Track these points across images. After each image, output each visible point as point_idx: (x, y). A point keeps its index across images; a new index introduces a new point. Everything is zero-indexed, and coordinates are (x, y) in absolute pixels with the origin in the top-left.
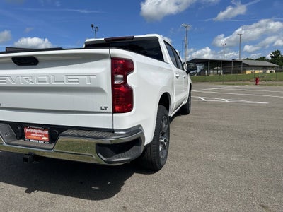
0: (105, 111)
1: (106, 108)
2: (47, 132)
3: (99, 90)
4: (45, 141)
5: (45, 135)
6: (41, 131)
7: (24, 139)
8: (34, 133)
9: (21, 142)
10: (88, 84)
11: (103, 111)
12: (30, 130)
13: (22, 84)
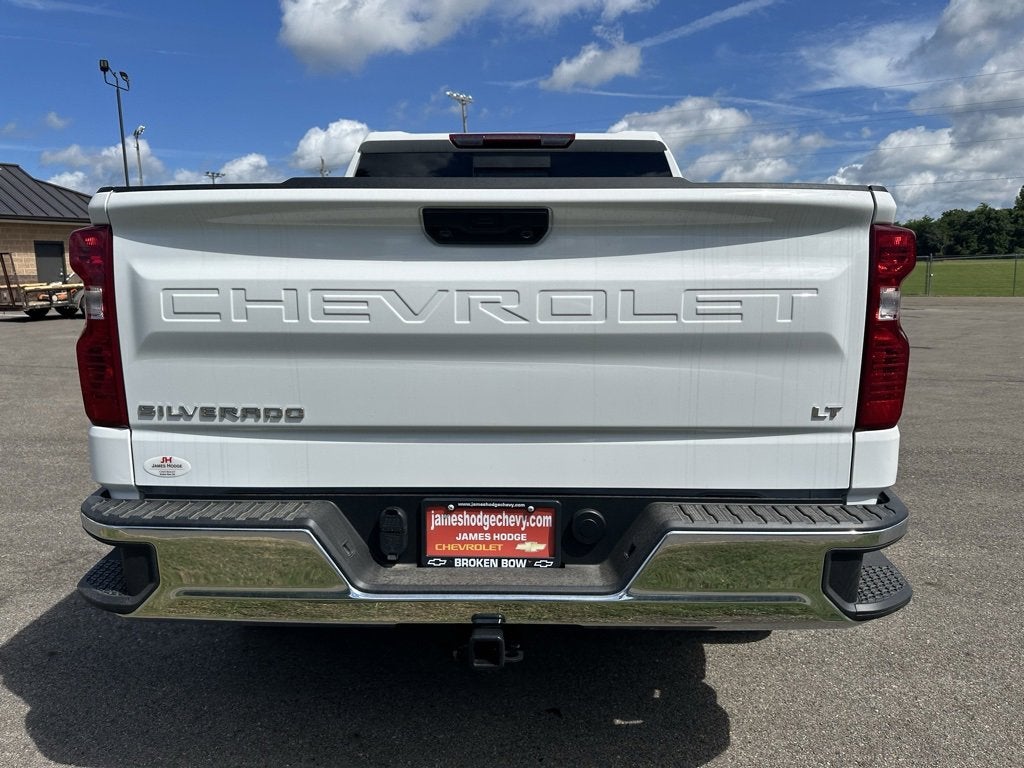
0: (827, 423)
1: (833, 412)
2: (546, 520)
3: (820, 345)
4: (531, 561)
5: (533, 534)
6: (510, 520)
7: (420, 559)
8: (478, 529)
9: (403, 573)
10: (782, 323)
11: (818, 423)
12: (453, 520)
13: (460, 324)
